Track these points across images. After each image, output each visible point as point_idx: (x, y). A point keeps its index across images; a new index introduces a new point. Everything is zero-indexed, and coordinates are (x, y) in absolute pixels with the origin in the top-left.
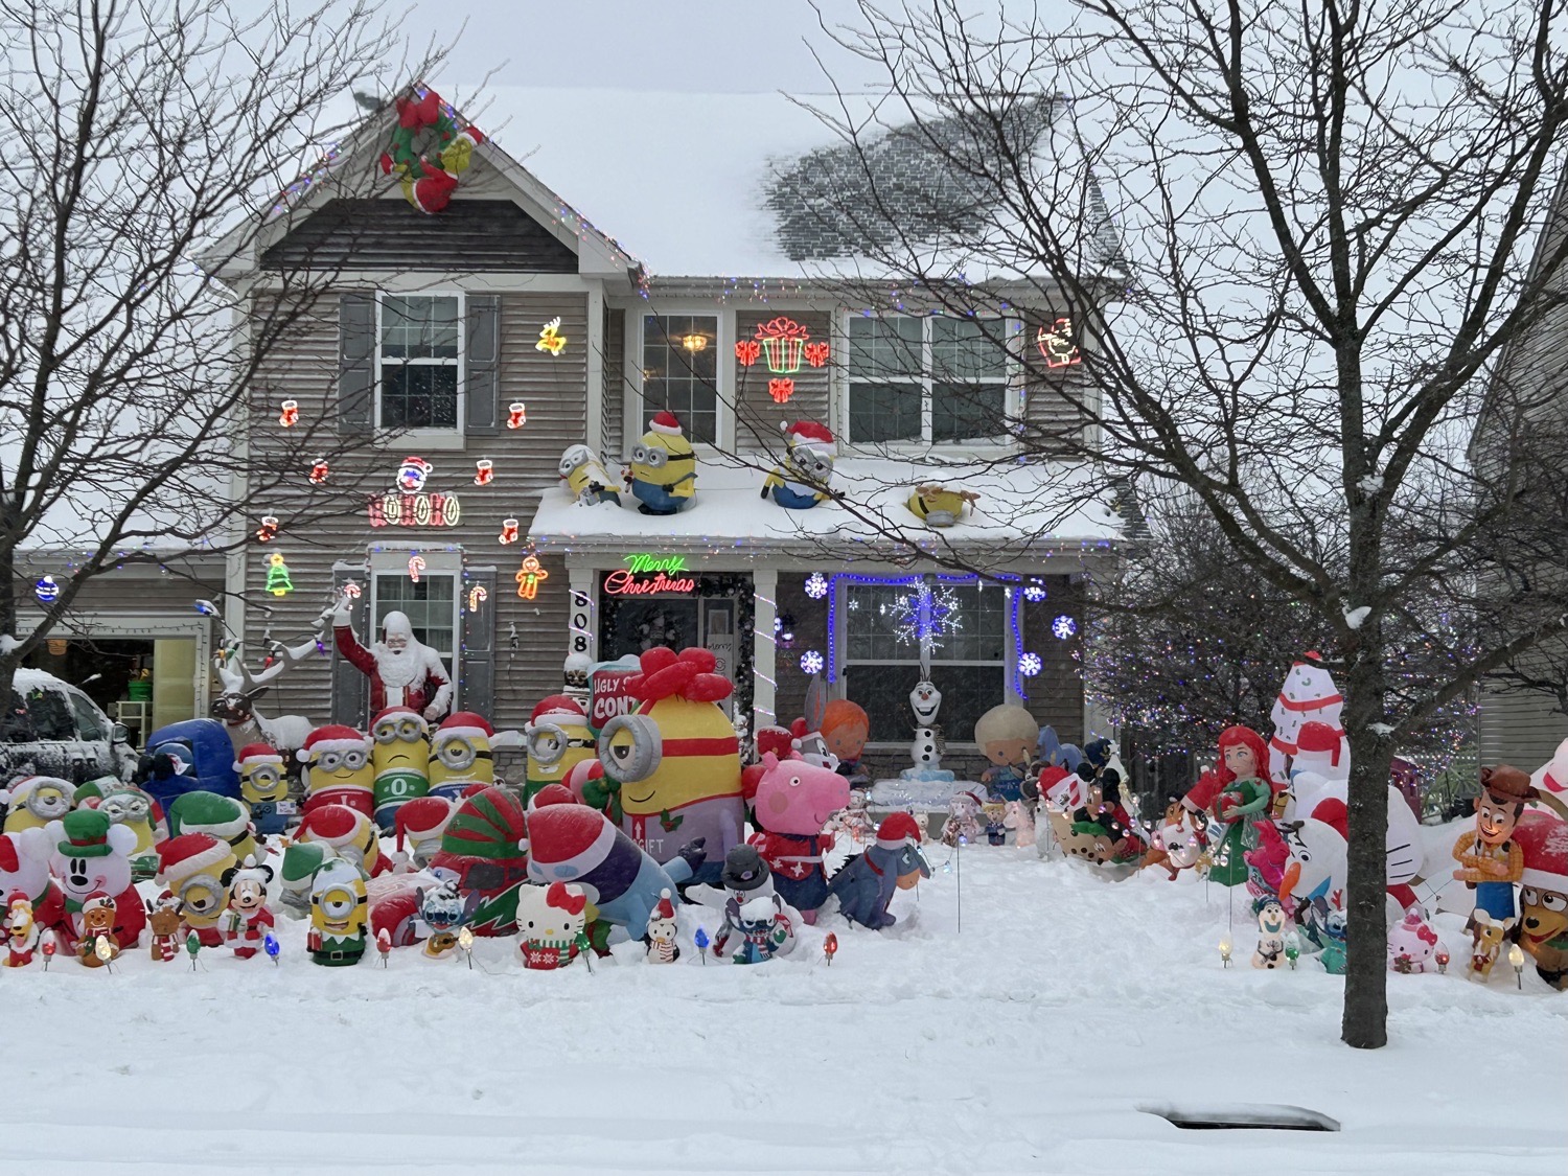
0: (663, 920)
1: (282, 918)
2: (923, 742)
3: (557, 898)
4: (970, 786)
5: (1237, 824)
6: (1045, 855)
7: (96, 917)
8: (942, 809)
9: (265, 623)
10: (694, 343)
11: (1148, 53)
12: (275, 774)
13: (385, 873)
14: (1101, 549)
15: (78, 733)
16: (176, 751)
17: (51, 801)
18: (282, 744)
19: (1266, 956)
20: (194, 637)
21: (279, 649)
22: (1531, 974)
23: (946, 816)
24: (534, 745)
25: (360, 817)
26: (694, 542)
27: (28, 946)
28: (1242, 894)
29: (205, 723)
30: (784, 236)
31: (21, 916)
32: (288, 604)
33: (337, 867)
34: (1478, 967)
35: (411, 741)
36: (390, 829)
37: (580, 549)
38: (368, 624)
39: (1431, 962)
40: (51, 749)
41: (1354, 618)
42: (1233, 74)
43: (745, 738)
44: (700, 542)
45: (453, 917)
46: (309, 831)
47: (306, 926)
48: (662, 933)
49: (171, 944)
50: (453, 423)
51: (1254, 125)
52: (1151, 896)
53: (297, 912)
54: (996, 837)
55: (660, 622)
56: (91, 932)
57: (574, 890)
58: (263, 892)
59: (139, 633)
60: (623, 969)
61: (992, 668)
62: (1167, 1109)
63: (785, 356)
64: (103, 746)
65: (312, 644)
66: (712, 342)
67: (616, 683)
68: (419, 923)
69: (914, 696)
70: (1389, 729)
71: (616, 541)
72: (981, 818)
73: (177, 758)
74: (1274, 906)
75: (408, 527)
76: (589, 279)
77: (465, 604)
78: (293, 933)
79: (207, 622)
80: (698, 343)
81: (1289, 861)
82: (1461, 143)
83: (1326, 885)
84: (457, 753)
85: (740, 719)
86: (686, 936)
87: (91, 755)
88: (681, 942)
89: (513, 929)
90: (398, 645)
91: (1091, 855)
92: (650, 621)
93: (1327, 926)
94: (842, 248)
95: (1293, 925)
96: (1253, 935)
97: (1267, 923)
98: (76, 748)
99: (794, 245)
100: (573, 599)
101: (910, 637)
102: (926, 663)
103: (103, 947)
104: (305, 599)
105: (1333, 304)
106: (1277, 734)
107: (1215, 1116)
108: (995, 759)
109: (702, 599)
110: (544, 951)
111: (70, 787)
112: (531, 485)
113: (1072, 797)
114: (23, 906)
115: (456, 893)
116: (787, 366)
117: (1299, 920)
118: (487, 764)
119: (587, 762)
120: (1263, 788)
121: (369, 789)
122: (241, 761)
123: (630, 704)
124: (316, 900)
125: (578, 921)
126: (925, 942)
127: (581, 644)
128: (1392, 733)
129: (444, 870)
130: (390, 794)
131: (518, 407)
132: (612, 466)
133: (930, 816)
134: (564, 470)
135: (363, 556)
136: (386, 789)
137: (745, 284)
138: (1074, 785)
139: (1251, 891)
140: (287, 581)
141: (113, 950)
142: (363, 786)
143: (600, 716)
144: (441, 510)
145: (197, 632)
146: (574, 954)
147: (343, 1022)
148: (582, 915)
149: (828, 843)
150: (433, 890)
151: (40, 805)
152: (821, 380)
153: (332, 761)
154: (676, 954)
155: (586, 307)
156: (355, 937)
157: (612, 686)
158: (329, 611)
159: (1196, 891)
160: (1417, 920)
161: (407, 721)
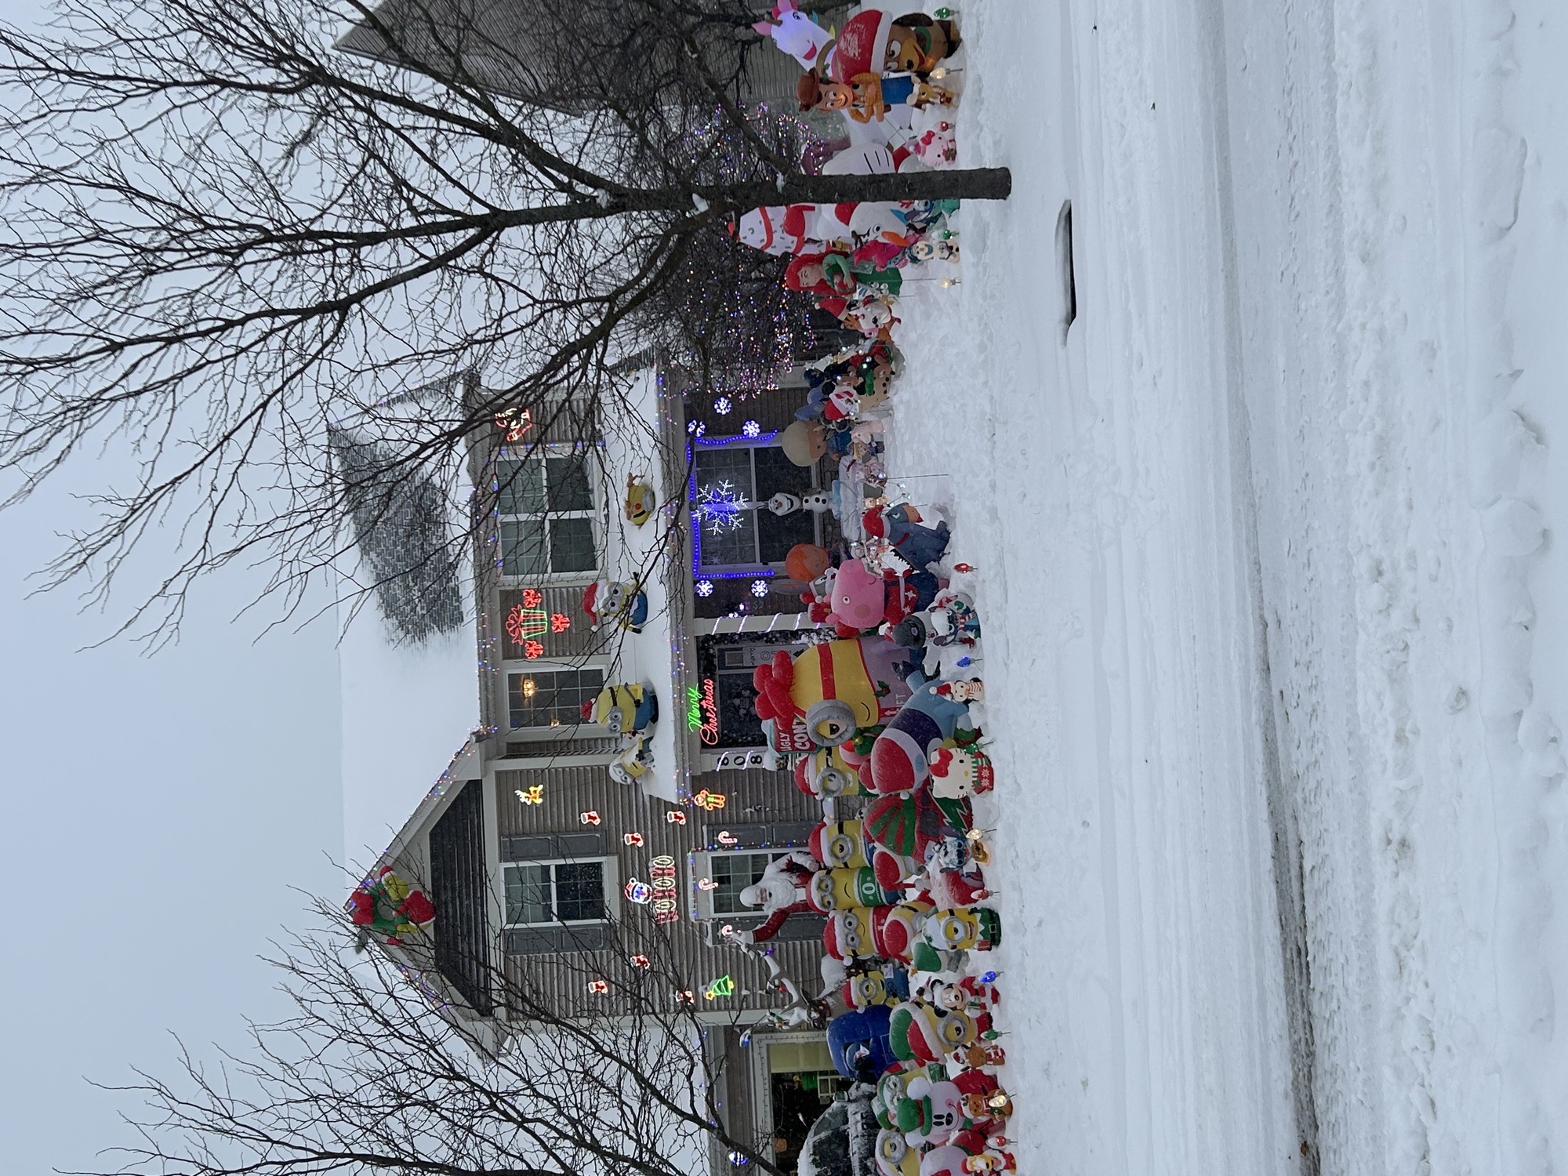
0: (953, 691)
1: (969, 970)
2: (813, 504)
3: (941, 770)
4: (842, 468)
5: (856, 277)
6: (888, 412)
7: (976, 1109)
8: (861, 489)
9: (754, 994)
10: (529, 689)
11: (293, 377)
12: (864, 981)
13: (931, 895)
14: (664, 384)
15: (843, 1128)
16: (852, 1055)
17: (894, 1147)
18: (843, 976)
19: (951, 254)
20: (768, 1045)
21: (773, 983)
22: (951, 62)
23: (865, 484)
24: (833, 792)
25: (891, 917)
26: (676, 680)
27: (1000, 1157)
28: (907, 271)
29: (830, 1035)
30: (445, 628)
31: (979, 1163)
32: (739, 979)
33: (929, 933)
34: (949, 100)
35: (834, 882)
36: (900, 893)
37: (687, 765)
38: (750, 918)
39: (947, 134)
40: (855, 1147)
41: (702, 206)
42: (305, 314)
43: (818, 634)
44: (676, 678)
45: (960, 845)
46: (903, 954)
47: (973, 953)
48: (961, 692)
49: (992, 1052)
50: (598, 866)
51: (342, 296)
52: (913, 336)
53: (963, 958)
54: (877, 448)
55: (737, 702)
56: (987, 1111)
57: (935, 758)
58: (950, 986)
59: (767, 1086)
60: (990, 719)
61: (756, 455)
62: (1063, 325)
63: (536, 620)
64: (851, 1108)
65: (768, 959)
66: (528, 676)
67: (783, 735)
68: (966, 870)
69: (779, 513)
70: (780, 176)
71: (679, 739)
72: (865, 460)
73: (857, 1055)
74: (914, 250)
75: (678, 893)
76: (485, 771)
77: (732, 847)
78: (979, 962)
79: (756, 1037)
80: (529, 686)
81: (881, 240)
82: (348, 145)
83: (897, 213)
84: (842, 849)
85: (804, 639)
86: (962, 674)
87: (858, 1117)
88: (968, 677)
89: (966, 800)
90: (765, 895)
91: (887, 379)
92: (737, 709)
93: (926, 211)
94: (452, 584)
95: (927, 234)
96: (936, 263)
97: (927, 254)
98: (855, 1128)
99: (451, 620)
100: (724, 767)
101: (737, 518)
102: (755, 505)
103: (998, 1101)
104: (735, 966)
105: (472, 232)
106: (790, 251)
107: (1066, 291)
108: (822, 452)
109: (718, 672)
110: (980, 777)
111: (882, 1133)
112: (641, 804)
113: (847, 397)
114: (971, 1163)
115: (942, 844)
116: (542, 620)
117: (923, 230)
118: (847, 825)
119: (843, 754)
120: (829, 259)
121: (872, 910)
122: (857, 1007)
123: (798, 724)
124: (954, 947)
125: (957, 753)
126: (956, 499)
127: (756, 760)
128: (783, 174)
129: (927, 853)
130: (874, 895)
131: (585, 818)
132: (624, 745)
133: (866, 497)
134: (629, 781)
135: (701, 925)
136: (871, 898)
137: (482, 655)
138: (838, 396)
139: (904, 265)
140: (721, 980)
141: (1000, 1094)
142: (869, 916)
143: (808, 745)
144: (663, 869)
145: (764, 1044)
146: (981, 755)
147: (1040, 924)
148: (953, 751)
149: (890, 573)
150: (941, 861)
151: (897, 1154)
152: (551, 594)
153: (853, 939)
154: (976, 680)
155: (507, 772)
156: (978, 916)
157: (785, 738)
158: (743, 948)
159: (907, 304)
160: (917, 146)
161: (819, 887)
